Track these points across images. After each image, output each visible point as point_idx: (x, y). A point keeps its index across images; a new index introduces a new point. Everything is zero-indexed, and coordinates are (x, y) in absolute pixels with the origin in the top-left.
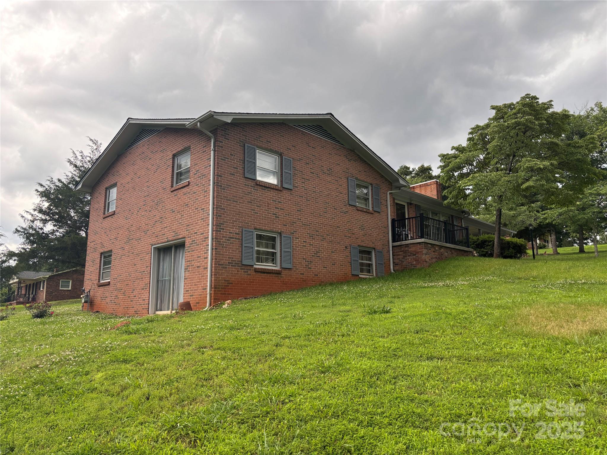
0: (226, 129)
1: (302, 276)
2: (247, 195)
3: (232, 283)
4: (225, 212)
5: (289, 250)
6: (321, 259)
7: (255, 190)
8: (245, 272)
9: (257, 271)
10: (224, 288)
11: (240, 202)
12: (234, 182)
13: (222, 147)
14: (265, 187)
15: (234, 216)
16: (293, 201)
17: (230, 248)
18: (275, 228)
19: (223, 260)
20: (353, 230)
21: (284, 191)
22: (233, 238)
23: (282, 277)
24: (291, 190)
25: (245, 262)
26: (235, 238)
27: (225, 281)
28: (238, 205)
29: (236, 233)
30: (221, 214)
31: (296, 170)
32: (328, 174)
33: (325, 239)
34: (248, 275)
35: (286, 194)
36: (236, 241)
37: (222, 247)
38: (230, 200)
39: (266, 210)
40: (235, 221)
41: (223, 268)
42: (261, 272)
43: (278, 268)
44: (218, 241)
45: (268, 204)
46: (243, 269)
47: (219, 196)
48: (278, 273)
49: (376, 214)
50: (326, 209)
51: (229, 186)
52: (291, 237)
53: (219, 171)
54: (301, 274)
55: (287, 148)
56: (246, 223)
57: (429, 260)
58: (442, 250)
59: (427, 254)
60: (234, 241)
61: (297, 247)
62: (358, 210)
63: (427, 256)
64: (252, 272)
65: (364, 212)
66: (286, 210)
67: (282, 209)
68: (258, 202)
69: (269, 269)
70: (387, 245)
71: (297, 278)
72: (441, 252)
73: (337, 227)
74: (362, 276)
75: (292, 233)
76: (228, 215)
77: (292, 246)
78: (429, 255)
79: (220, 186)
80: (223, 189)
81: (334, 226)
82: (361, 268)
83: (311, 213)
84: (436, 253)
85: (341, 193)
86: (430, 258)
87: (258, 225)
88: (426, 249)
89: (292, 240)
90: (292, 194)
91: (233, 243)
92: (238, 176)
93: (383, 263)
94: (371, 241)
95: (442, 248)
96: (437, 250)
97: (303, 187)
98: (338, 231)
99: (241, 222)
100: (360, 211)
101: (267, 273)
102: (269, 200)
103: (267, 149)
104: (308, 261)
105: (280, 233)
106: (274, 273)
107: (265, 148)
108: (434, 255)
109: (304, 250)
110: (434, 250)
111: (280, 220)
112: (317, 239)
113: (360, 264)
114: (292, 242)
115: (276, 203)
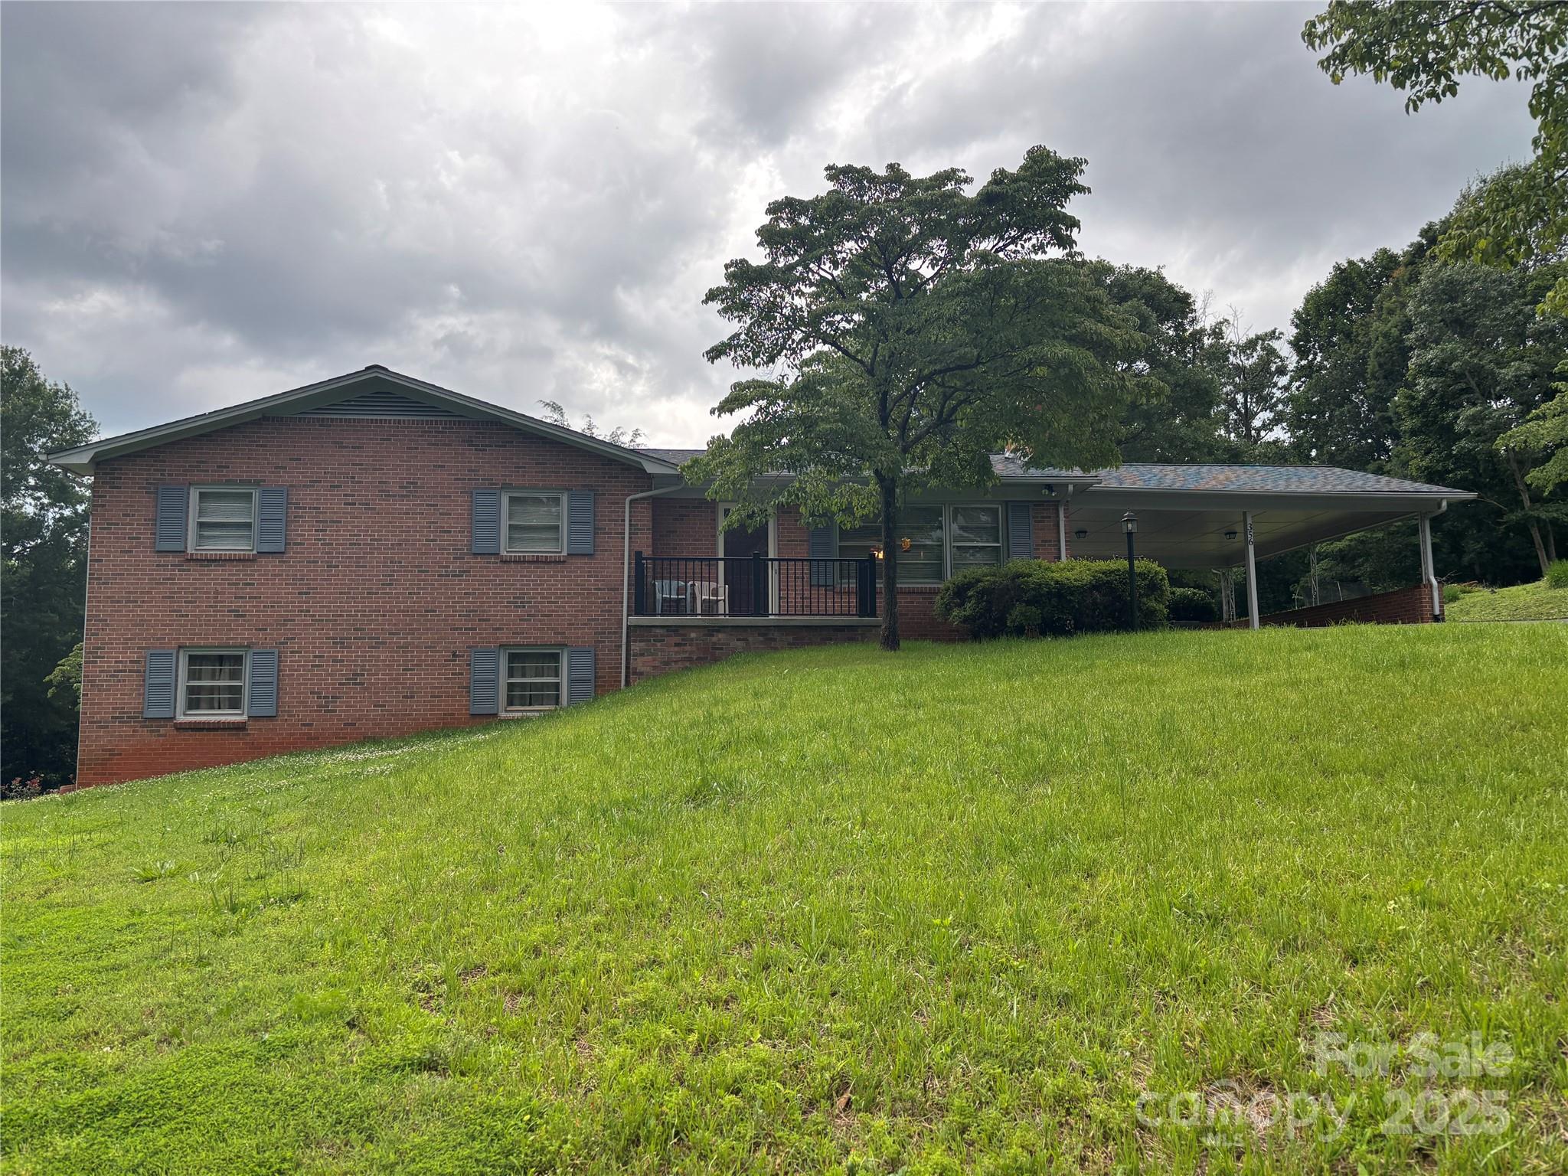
0: (116, 469)
1: (305, 730)
2: (161, 584)
3: (120, 754)
4: (108, 625)
5: (270, 679)
6: (366, 688)
7: (184, 570)
8: (152, 731)
9: (181, 728)
10: (101, 764)
11: (144, 602)
12: (132, 565)
13: (104, 506)
14: (208, 560)
15: (130, 630)
16: (287, 575)
17: (118, 690)
18: (232, 639)
19: (100, 713)
20: (484, 611)
21: (263, 561)
22: (125, 671)
23: (249, 734)
24: (283, 553)
25: (151, 713)
26: (130, 671)
27: (106, 750)
28: (139, 606)
29: (131, 662)
30: (98, 630)
31: (300, 508)
32: (402, 496)
34: (159, 736)
35: (270, 565)
36: (132, 676)
37: (99, 690)
38: (118, 602)
39: (211, 606)
40: (130, 639)
41: (101, 727)
42: (192, 729)
43: (245, 718)
44: (89, 681)
45: (216, 592)
46: (147, 727)
47: (95, 597)
48: (239, 727)
49: (579, 562)
50: (389, 576)
51: (118, 574)
52: (276, 651)
53: (97, 551)
54: (303, 725)
55: (276, 468)
56: (158, 639)
57: (655, 668)
58: (720, 636)
59: (642, 655)
60: (128, 676)
61: (296, 670)
62: (505, 562)
63: (645, 658)
64: (167, 730)
65: (529, 562)
66: (267, 598)
67: (255, 598)
68: (191, 593)
69: (209, 723)
70: (615, 633)
71: (291, 734)
72: (715, 643)
73: (426, 611)
74: (511, 715)
75: (281, 643)
76: (114, 630)
77: (279, 671)
78: (652, 654)
79: (97, 579)
80: (104, 583)
81: (417, 611)
82: (519, 696)
83: (341, 593)
84: (688, 648)
85: (445, 532)
86: (657, 664)
87: (189, 639)
88: (640, 641)
89: (280, 657)
90: (284, 562)
91: (124, 681)
92: (142, 552)
93: (592, 677)
94: (552, 629)
95: (718, 631)
96: (692, 639)
97: (320, 540)
98: (428, 620)
99: (145, 639)
100: (515, 562)
101: (209, 729)
102: (220, 584)
103: (220, 483)
104: (325, 697)
105: (248, 646)
106: (224, 729)
107: (214, 483)
108: (677, 653)
109: (317, 675)
110: (678, 639)
111: (248, 621)
112: (359, 647)
113: (511, 686)
114: (279, 661)
115: (237, 589)
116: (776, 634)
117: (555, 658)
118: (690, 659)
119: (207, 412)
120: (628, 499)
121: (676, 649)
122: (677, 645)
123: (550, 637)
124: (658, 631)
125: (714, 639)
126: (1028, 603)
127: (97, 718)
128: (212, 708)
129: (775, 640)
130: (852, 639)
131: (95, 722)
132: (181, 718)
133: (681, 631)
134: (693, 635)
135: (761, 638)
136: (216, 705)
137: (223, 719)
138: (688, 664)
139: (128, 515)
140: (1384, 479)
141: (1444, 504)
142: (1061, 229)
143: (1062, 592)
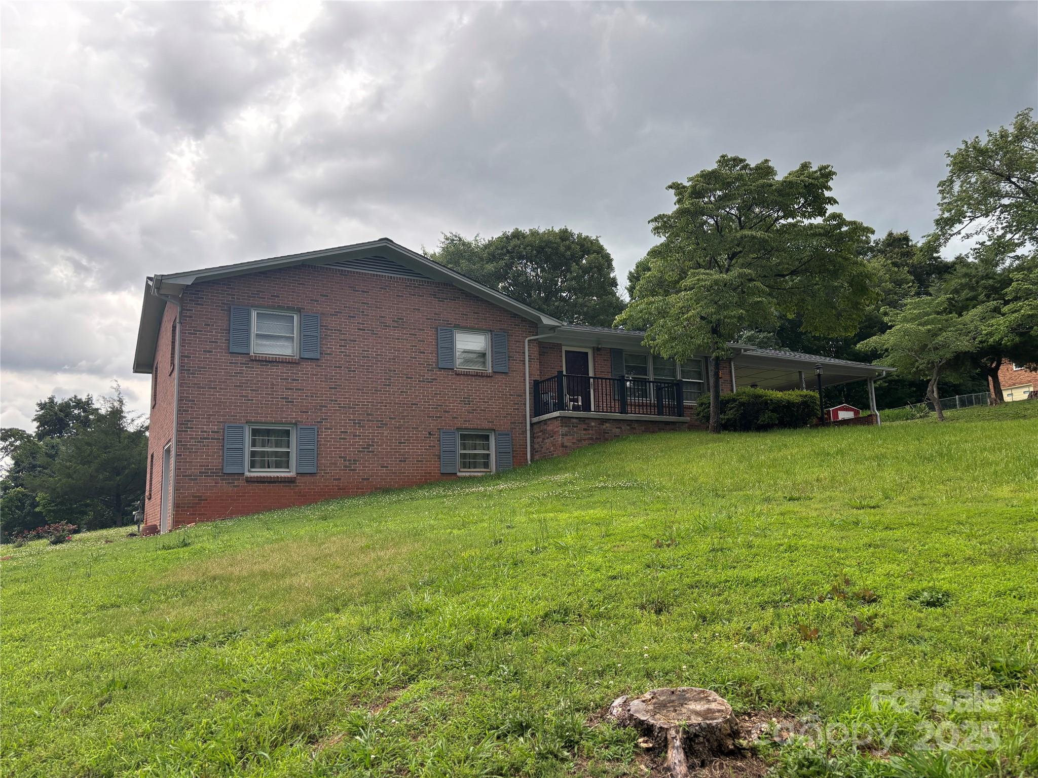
0: (199, 291)
1: (336, 483)
2: (234, 376)
3: (206, 500)
4: (195, 404)
5: (312, 447)
6: (376, 455)
7: (249, 367)
8: (229, 483)
9: (250, 480)
10: (192, 507)
11: (221, 389)
12: (211, 361)
13: (190, 317)
14: (266, 361)
15: (211, 408)
16: (322, 375)
17: (203, 452)
18: (285, 418)
19: (191, 469)
20: (447, 406)
21: (304, 364)
22: (209, 439)
23: (297, 486)
24: (318, 359)
25: (228, 470)
26: (212, 439)
27: (196, 497)
28: (218, 392)
29: (213, 432)
30: (188, 407)
31: (329, 330)
32: (394, 327)
33: (386, 424)
34: (235, 486)
35: (308, 367)
36: (214, 442)
37: (190, 452)
38: (203, 388)
39: (269, 394)
40: (212, 415)
41: (192, 480)
42: (258, 482)
43: (292, 474)
44: (182, 445)
45: (273, 384)
46: (226, 480)
47: (186, 383)
48: (290, 481)
49: (500, 377)
50: (388, 379)
51: (202, 368)
52: (316, 427)
53: (186, 350)
54: (334, 479)
55: (311, 300)
56: (232, 416)
57: (573, 443)
58: (607, 425)
59: (566, 435)
60: (210, 442)
61: (328, 441)
62: (457, 374)
63: (568, 437)
64: (242, 483)
65: (472, 375)
66: (308, 390)
67: (300, 390)
68: (255, 384)
69: (271, 477)
70: (522, 423)
71: (327, 486)
72: (604, 430)
73: (412, 404)
74: (464, 474)
75: (318, 422)
76: (199, 408)
77: (318, 441)
78: (572, 435)
79: (186, 370)
80: (192, 374)
81: (406, 404)
82: (469, 462)
83: (358, 389)
84: (590, 432)
85: (421, 353)
86: (575, 441)
87: (253, 417)
88: (566, 426)
89: (318, 432)
90: (319, 366)
91: (208, 446)
92: (219, 352)
93: (510, 450)
94: (486, 419)
95: (606, 422)
96: (592, 427)
97: (342, 352)
98: (413, 410)
99: (222, 416)
100: (464, 375)
101: (269, 482)
102: (275, 379)
103: (273, 307)
104: (349, 460)
105: (296, 424)
106: (281, 482)
107: (268, 307)
108: (584, 435)
109: (343, 445)
110: (585, 427)
111: (296, 405)
112: (370, 427)
113: (464, 456)
114: (318, 435)
115: (287, 383)
116: (636, 425)
117: (487, 438)
118: (591, 439)
120: (527, 339)
121: (584, 432)
122: (585, 430)
123: (486, 425)
124: (575, 421)
125: (604, 427)
126: (772, 411)
127: (189, 472)
128: (264, 467)
129: (635, 428)
130: (674, 430)
131: (186, 476)
132: (247, 474)
133: (587, 421)
134: (593, 424)
135: (628, 428)
136: (266, 466)
137: (272, 475)
138: (591, 442)
139: (209, 325)
141: (884, 373)
143: (789, 405)
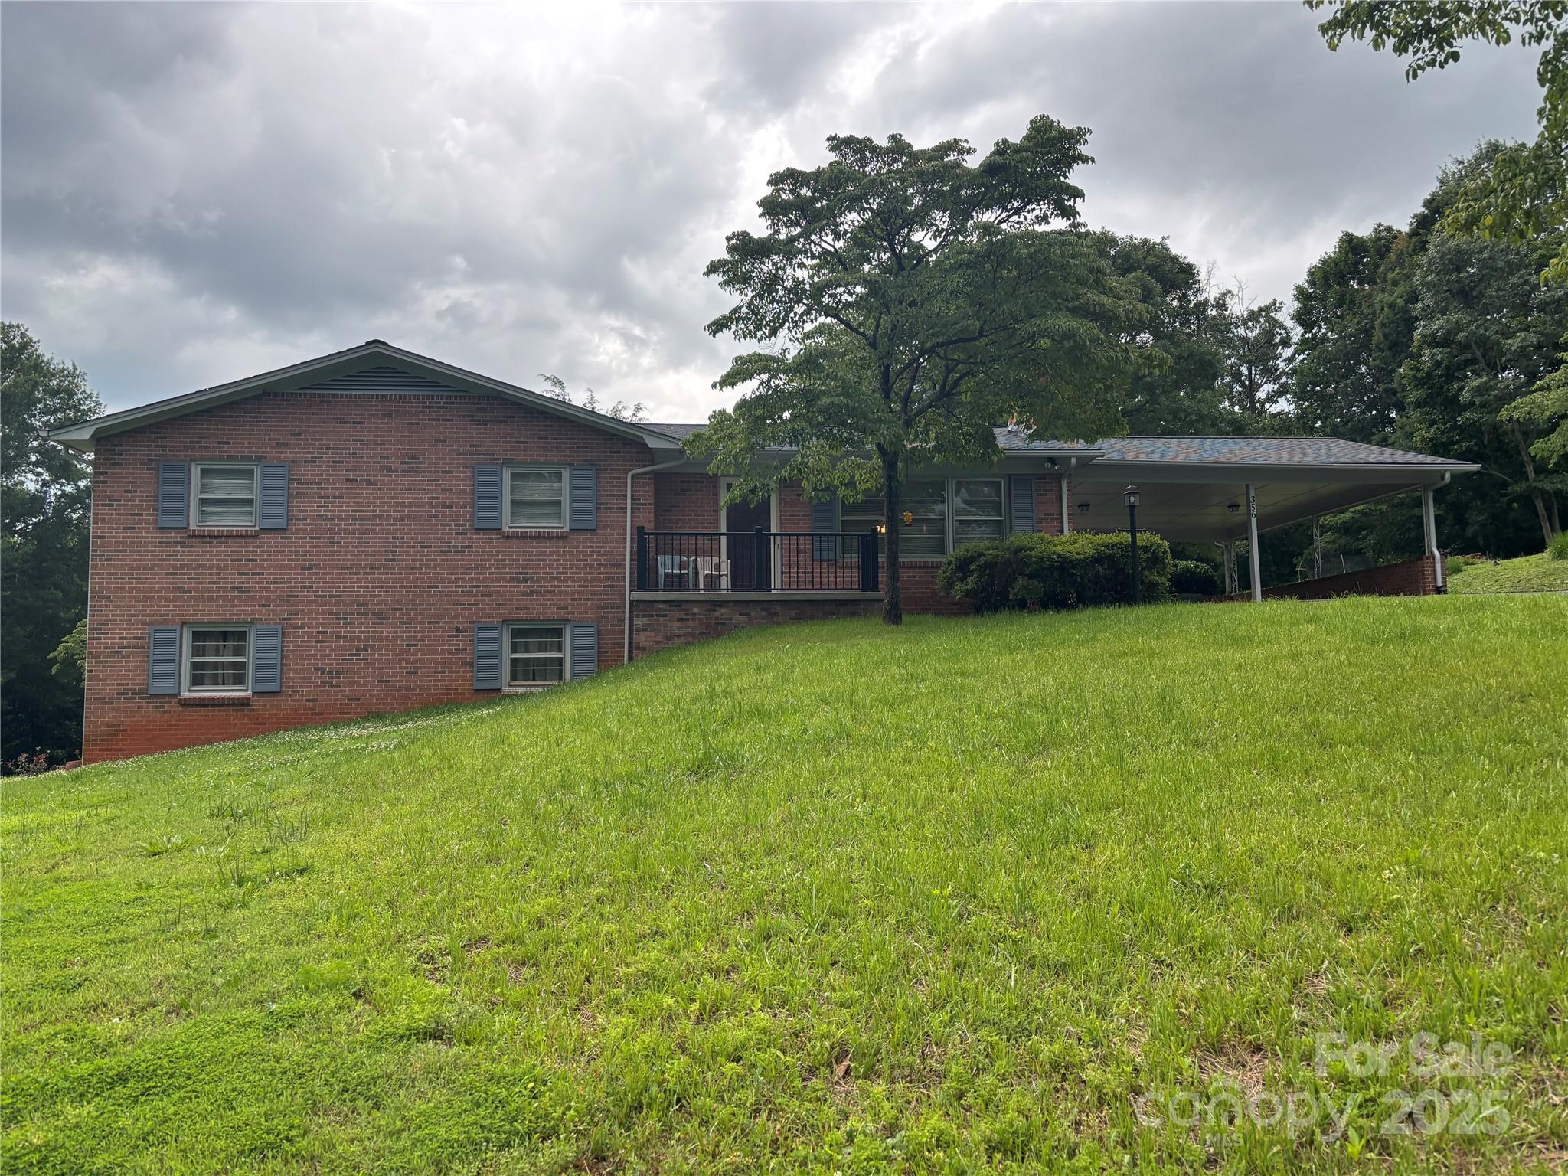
0: (116, 445)
1: (310, 705)
2: (164, 560)
3: (126, 730)
4: (111, 602)
5: (274, 655)
6: (371, 664)
7: (186, 547)
8: (157, 707)
9: (187, 704)
10: (106, 740)
11: (146, 578)
12: (134, 542)
13: (105, 482)
14: (211, 537)
15: (133, 606)
16: (290, 551)
17: (122, 666)
18: (236, 615)
19: (105, 689)
20: (487, 586)
21: (265, 537)
22: (129, 648)
23: (253, 710)
24: (285, 529)
25: (153, 690)
26: (134, 648)
27: (111, 726)
28: (142, 583)
29: (134, 638)
30: (101, 606)
31: (302, 484)
32: (404, 472)
33: (387, 619)
34: (164, 712)
35: (271, 541)
36: (136, 653)
37: (104, 667)
38: (121, 578)
39: (214, 583)
40: (133, 615)
41: (106, 703)
42: (197, 705)
43: (249, 693)
44: (93, 658)
45: (219, 568)
46: (152, 703)
47: (98, 574)
48: (243, 703)
49: (581, 537)
50: (392, 551)
51: (120, 551)
52: (279, 627)
53: (98, 528)
54: (307, 701)
55: (277, 444)
56: (161, 615)
57: (658, 643)
58: (723, 610)
59: (645, 630)
60: (132, 652)
61: (299, 646)
62: (508, 537)
63: (648, 634)
64: (174, 706)
65: (531, 538)
66: (270, 574)
67: (258, 574)
68: (194, 569)
69: (213, 699)
70: (617, 608)
71: (296, 710)
72: (717, 618)
73: (429, 587)
74: (514, 690)
75: (284, 619)
76: (117, 606)
77: (283, 646)
78: (654, 630)
79: (99, 555)
80: (106, 560)
81: (419, 587)
82: (522, 671)
83: (343, 569)
84: (691, 623)
85: (447, 507)
86: (659, 638)
87: (192, 615)
88: (644, 616)
89: (283, 633)
90: (287, 538)
91: (129, 657)
92: (144, 528)
93: (595, 651)
94: (554, 604)
95: (721, 606)
96: (695, 614)
97: (322, 516)
98: (431, 596)
99: (148, 615)
100: (517, 537)
101: (214, 705)
102: (222, 560)
103: (221, 459)
104: (329, 673)
105: (252, 622)
106: (229, 705)
107: (215, 459)
108: (679, 628)
109: (320, 651)
110: (681, 615)
111: (252, 597)
112: (362, 623)
113: (514, 662)
114: (283, 637)
115: (239, 565)
116: (779, 609)
117: (559, 633)
118: (692, 635)
119: (207, 387)
120: (630, 474)
121: (679, 624)
122: (679, 620)
123: (553, 613)
124: (661, 606)
125: (717, 614)
126: (1030, 577)
127: (102, 694)
128: (217, 684)
130: (853, 614)
131: (99, 698)
132: (186, 694)
133: (684, 607)
134: (696, 610)
135: (764, 613)
136: (221, 681)
137: (227, 694)
138: (691, 639)
139: (129, 492)
140: (1388, 451)
141: (1448, 475)
142: (1064, 199)
143: (1064, 565)
